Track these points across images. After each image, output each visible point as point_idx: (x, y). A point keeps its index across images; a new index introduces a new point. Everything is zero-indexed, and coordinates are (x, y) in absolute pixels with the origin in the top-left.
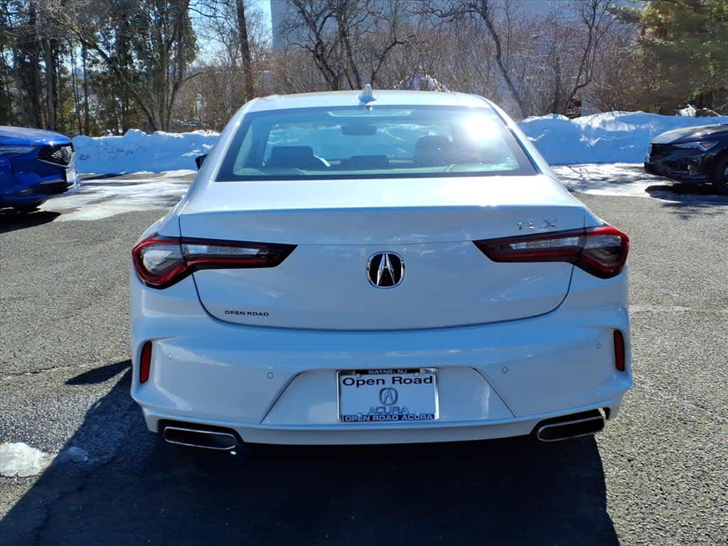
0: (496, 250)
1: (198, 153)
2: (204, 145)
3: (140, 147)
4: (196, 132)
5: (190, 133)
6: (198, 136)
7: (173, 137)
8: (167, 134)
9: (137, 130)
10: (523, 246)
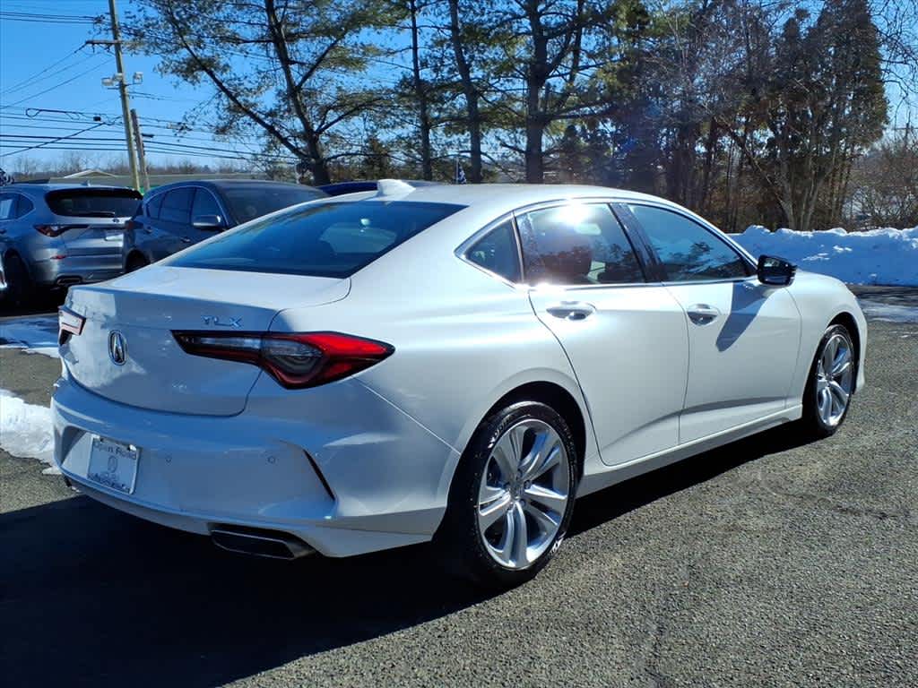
0: (191, 342)
1: (824, 257)
2: (836, 248)
3: (758, 248)
4: (832, 231)
5: (824, 232)
6: (833, 235)
7: (800, 236)
8: (794, 232)
9: (759, 227)
10: (208, 341)
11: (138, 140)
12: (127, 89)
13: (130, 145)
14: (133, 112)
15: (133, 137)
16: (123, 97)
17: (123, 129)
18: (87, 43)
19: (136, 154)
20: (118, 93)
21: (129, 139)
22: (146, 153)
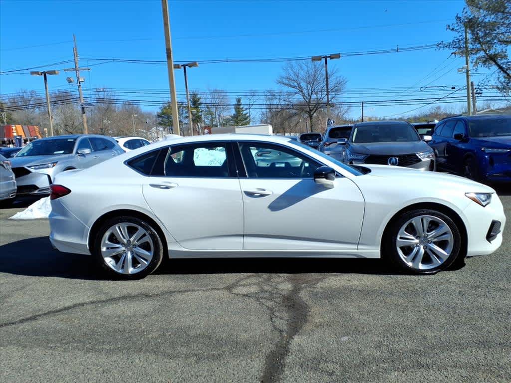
11: (473, 96)
12: (469, 72)
13: (468, 99)
14: (472, 83)
15: (471, 95)
16: (468, 76)
17: (466, 91)
18: (452, 54)
19: (472, 103)
20: (465, 75)
21: (468, 96)
22: (477, 102)
